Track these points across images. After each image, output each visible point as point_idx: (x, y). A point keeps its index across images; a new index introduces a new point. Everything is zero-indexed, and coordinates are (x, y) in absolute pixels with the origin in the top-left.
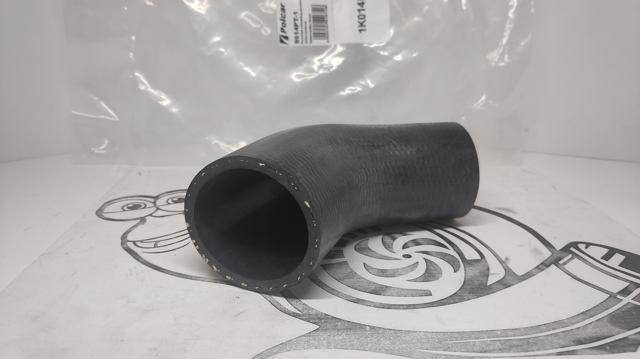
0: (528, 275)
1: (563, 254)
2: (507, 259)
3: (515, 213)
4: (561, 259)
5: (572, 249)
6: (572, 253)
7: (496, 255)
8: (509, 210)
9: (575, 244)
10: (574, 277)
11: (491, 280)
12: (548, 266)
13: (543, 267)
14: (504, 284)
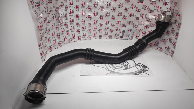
0: (132, 67)
2: (130, 65)
10: (136, 68)
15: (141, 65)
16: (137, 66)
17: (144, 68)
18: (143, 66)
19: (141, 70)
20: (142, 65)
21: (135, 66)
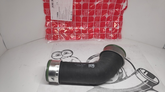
0: (130, 76)
1: (137, 71)
2: (127, 72)
3: (130, 59)
4: (136, 73)
5: (139, 70)
6: (139, 71)
7: (125, 71)
8: (129, 59)
9: (139, 69)
10: (137, 77)
11: (123, 77)
12: (134, 74)
13: (133, 74)
14: (125, 79)
15: (143, 71)
16: (139, 75)
17: (150, 79)
18: (147, 73)
19: (145, 81)
20: (146, 71)
21: (135, 73)
